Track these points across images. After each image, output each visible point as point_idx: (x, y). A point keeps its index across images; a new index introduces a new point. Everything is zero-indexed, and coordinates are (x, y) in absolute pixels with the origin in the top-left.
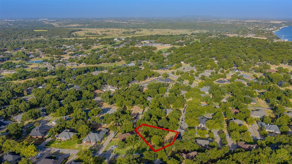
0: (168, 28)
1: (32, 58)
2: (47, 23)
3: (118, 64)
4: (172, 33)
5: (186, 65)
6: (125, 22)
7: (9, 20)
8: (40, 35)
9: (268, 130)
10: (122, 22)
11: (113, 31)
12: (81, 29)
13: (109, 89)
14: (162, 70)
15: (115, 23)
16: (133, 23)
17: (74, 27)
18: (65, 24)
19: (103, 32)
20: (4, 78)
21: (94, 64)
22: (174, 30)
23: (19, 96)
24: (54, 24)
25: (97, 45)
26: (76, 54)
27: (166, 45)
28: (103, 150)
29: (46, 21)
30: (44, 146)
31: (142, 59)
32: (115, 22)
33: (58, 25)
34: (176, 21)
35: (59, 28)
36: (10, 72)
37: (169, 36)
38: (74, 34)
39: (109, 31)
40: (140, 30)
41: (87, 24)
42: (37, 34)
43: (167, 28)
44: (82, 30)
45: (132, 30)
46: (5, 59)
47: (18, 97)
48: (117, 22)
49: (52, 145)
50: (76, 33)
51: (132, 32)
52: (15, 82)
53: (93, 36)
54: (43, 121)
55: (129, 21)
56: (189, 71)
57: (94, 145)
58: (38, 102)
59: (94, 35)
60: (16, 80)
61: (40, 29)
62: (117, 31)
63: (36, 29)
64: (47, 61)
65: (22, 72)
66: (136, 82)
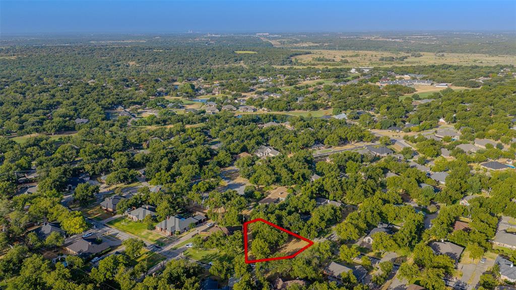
0: (483, 53)
1: (201, 95)
2: (265, 40)
3: (320, 114)
4: (481, 62)
5: (449, 126)
6: (398, 40)
7: (214, 36)
8: (241, 60)
9: (506, 277)
10: (393, 39)
11: (366, 55)
12: (310, 50)
13: (268, 154)
14: (391, 131)
15: (380, 41)
16: (414, 42)
17: (303, 48)
18: (290, 42)
19: (347, 56)
20: (136, 121)
21: (280, 111)
22: (493, 56)
23: (137, 149)
24: (273, 42)
25: (311, 80)
26: (267, 93)
27: (441, 84)
28: (173, 247)
29: (266, 37)
30: (105, 223)
31: (366, 107)
32: (381, 39)
33: (280, 44)
34: (507, 39)
35: (278, 48)
36: (155, 112)
37: (470, 67)
38: (293, 59)
39: (357, 56)
40: (419, 54)
41: (328, 43)
42: (236, 58)
43: (479, 53)
44: (311, 53)
45: (403, 54)
46: (162, 93)
47: (134, 149)
48: (385, 39)
49: (117, 224)
50: (300, 57)
51: (400, 58)
52: (149, 127)
53: (323, 64)
54: (135, 188)
55: (407, 38)
56: (443, 137)
57: (169, 236)
58: (143, 159)
59: (326, 63)
60: (150, 125)
61: (246, 50)
62: (372, 56)
63: (240, 50)
64: (214, 101)
65: (164, 114)
66: (322, 147)
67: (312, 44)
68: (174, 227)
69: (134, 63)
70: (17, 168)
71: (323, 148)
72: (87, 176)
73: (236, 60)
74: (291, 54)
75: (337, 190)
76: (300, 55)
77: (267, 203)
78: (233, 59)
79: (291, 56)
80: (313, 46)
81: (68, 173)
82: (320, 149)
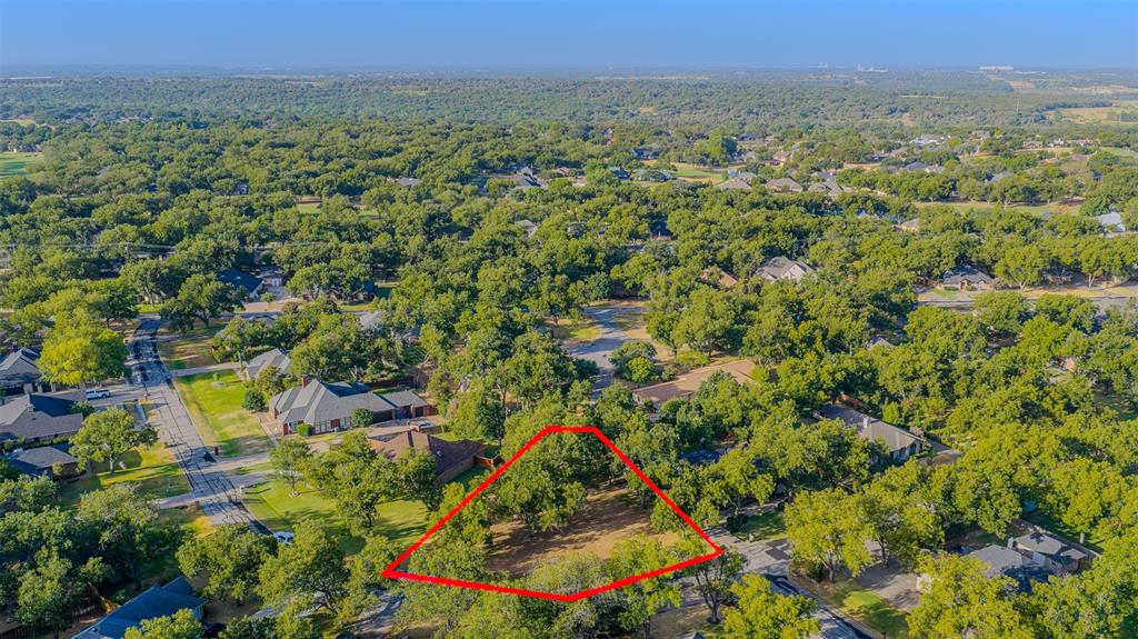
1: (743, 163)
2: (996, 79)
12: (1112, 101)
24: (1016, 84)
26: (914, 164)
29: (1002, 73)
30: (174, 377)
33: (1034, 87)
35: (1023, 95)
42: (895, 107)
44: (1110, 106)
46: (646, 153)
49: (201, 383)
50: (1074, 111)
66: (982, 284)
67: (1123, 90)
68: (304, 410)
69: (650, 109)
70: (137, 238)
71: (987, 287)
72: (276, 276)
73: (893, 111)
74: (1050, 103)
75: (925, 393)
76: (1076, 107)
77: (654, 399)
78: (884, 109)
79: (1049, 108)
80: (1125, 94)
81: (224, 259)
82: (973, 289)
